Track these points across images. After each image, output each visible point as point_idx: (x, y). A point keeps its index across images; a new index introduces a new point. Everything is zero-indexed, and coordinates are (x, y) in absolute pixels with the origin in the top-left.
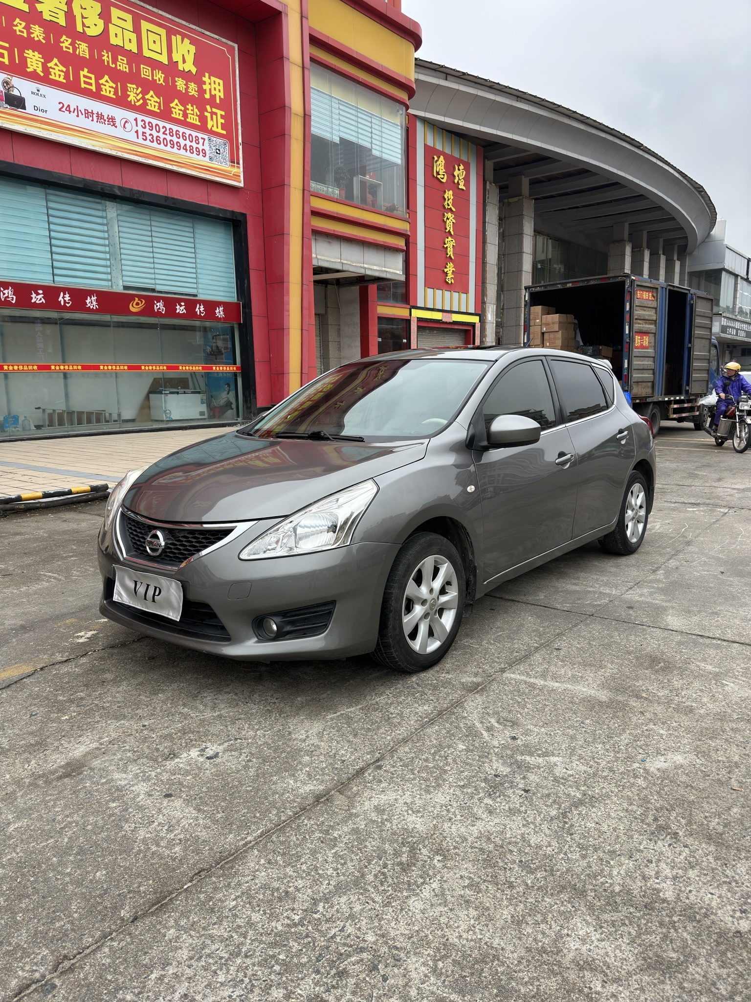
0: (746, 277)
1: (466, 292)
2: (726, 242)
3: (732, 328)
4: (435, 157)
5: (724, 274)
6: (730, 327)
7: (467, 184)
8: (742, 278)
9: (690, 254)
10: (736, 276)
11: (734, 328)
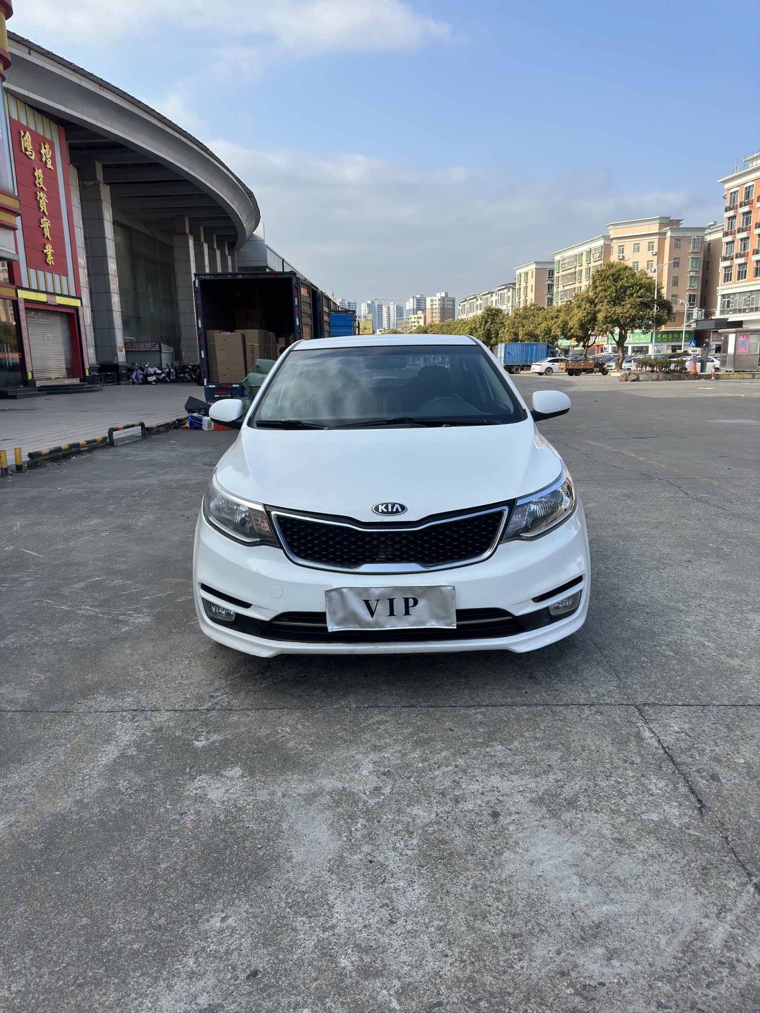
1: (67, 275)
2: (266, 243)
4: (21, 131)
7: (54, 164)
9: (238, 250)
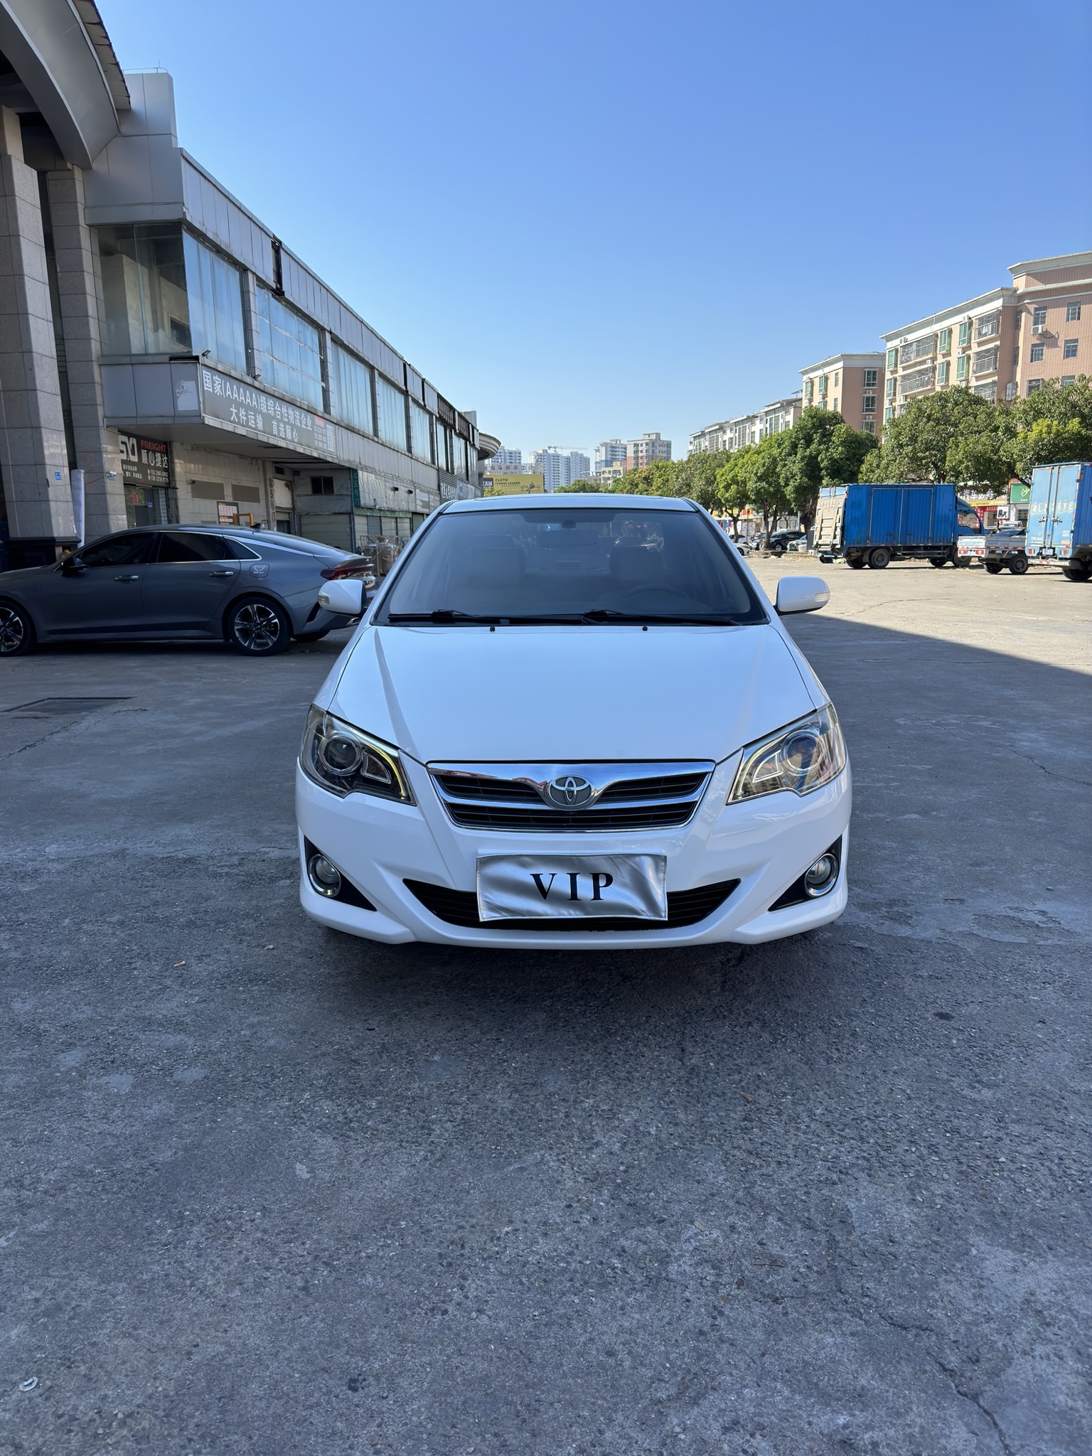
0: (274, 286)
2: (181, 143)
3: (248, 408)
5: (189, 242)
6: (240, 405)
8: (262, 283)
10: (243, 269)
11: (257, 411)
